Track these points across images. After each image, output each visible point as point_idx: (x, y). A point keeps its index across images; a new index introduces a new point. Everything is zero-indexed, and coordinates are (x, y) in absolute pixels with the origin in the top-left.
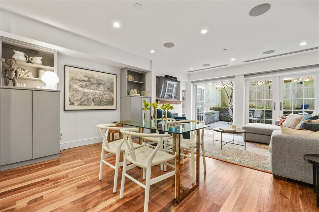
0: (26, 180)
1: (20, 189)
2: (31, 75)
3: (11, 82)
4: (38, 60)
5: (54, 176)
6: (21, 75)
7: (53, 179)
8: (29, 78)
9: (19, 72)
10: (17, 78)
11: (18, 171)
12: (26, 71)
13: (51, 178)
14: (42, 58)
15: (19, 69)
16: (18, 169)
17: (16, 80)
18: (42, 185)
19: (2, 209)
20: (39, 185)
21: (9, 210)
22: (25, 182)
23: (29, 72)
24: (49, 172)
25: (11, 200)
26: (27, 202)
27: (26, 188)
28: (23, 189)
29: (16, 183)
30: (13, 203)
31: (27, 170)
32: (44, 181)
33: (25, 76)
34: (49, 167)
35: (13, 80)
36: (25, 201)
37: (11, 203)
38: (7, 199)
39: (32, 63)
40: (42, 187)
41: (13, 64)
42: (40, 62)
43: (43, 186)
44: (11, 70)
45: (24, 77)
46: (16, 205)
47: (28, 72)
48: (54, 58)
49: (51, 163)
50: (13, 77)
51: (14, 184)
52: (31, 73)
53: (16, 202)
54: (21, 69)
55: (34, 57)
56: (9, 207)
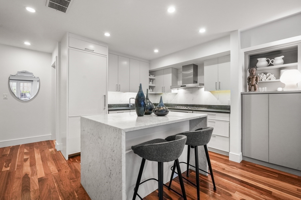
0: (254, 179)
1: (245, 184)
2: (273, 78)
3: (253, 88)
4: (279, 60)
5: (279, 194)
6: (262, 80)
7: (276, 196)
8: (271, 80)
9: (261, 77)
10: (258, 83)
11: (254, 167)
12: (268, 75)
13: (275, 193)
14: (283, 57)
15: (261, 74)
16: (256, 166)
17: (257, 86)
18: (262, 194)
19: (227, 190)
20: (259, 192)
21: (229, 193)
22: (252, 181)
23: (271, 75)
24: (277, 185)
25: (234, 188)
26: (241, 199)
27: (249, 186)
28: (247, 185)
29: (247, 177)
30: (234, 191)
31: (261, 171)
32: (266, 192)
33: (267, 80)
34: (281, 180)
35: (254, 86)
36: (241, 197)
37: (234, 189)
38: (234, 185)
39: (273, 65)
40: (260, 195)
41: (254, 72)
42: (282, 61)
43: (262, 196)
44: (252, 77)
45: (265, 81)
46: (235, 194)
47: (269, 75)
48: (297, 50)
49: (288, 177)
50: (254, 83)
51: (245, 176)
52: (273, 76)
53: (236, 192)
54: (263, 74)
55: (275, 58)
56: (230, 191)
